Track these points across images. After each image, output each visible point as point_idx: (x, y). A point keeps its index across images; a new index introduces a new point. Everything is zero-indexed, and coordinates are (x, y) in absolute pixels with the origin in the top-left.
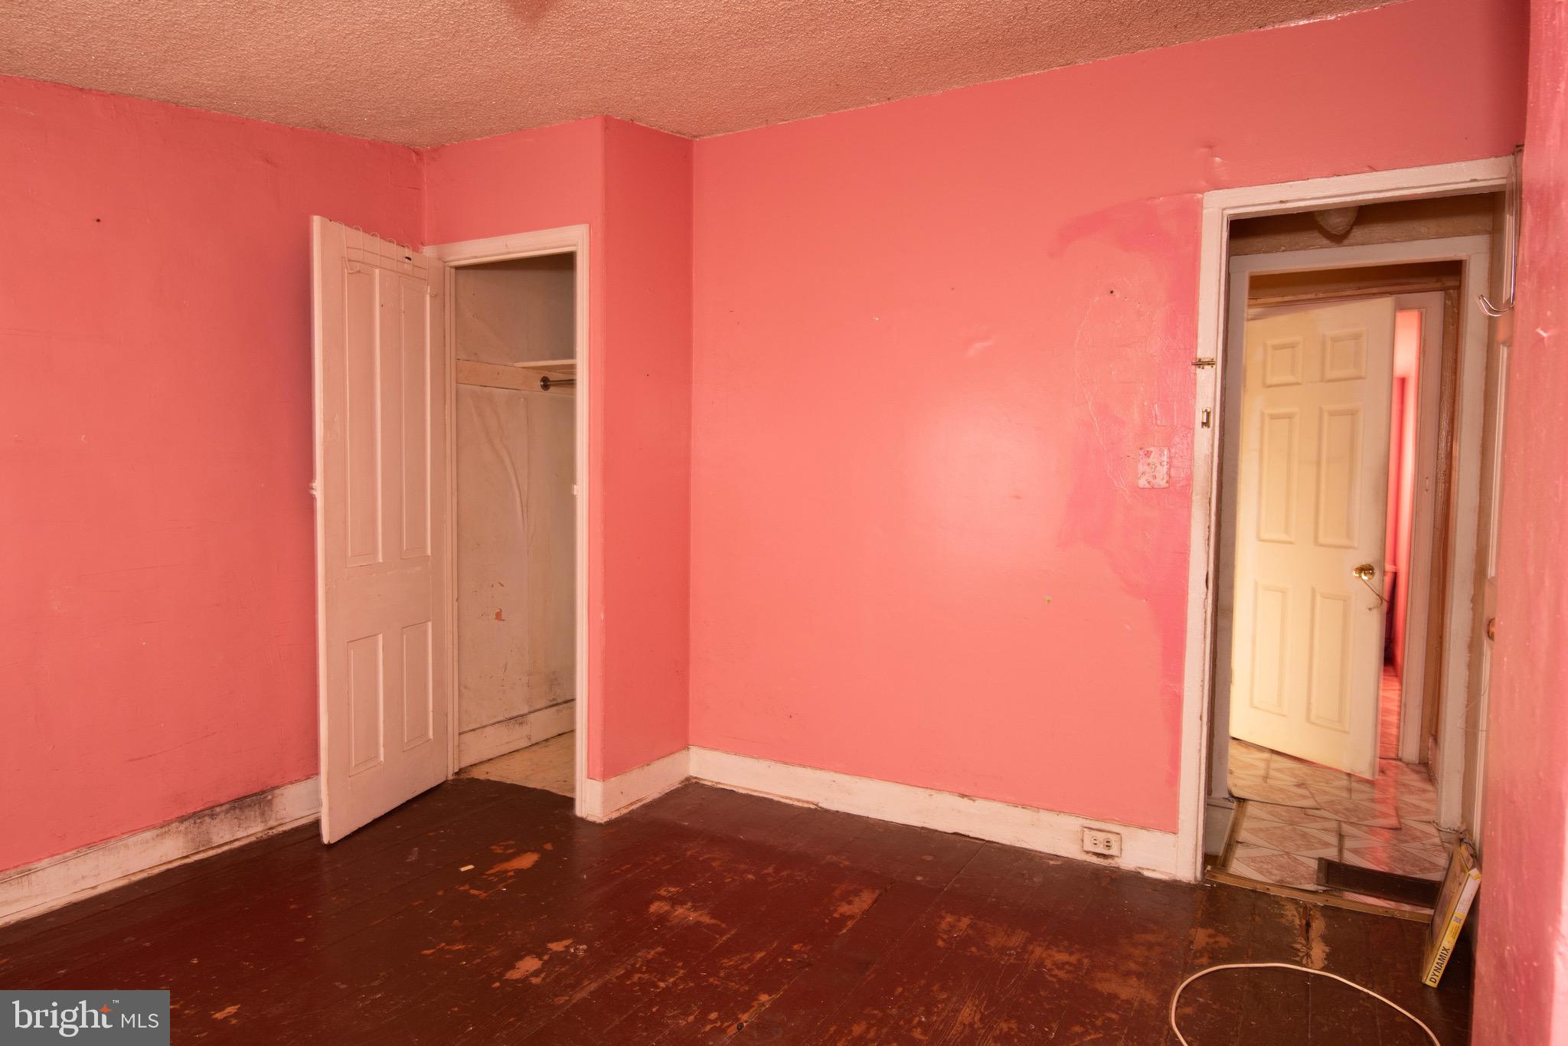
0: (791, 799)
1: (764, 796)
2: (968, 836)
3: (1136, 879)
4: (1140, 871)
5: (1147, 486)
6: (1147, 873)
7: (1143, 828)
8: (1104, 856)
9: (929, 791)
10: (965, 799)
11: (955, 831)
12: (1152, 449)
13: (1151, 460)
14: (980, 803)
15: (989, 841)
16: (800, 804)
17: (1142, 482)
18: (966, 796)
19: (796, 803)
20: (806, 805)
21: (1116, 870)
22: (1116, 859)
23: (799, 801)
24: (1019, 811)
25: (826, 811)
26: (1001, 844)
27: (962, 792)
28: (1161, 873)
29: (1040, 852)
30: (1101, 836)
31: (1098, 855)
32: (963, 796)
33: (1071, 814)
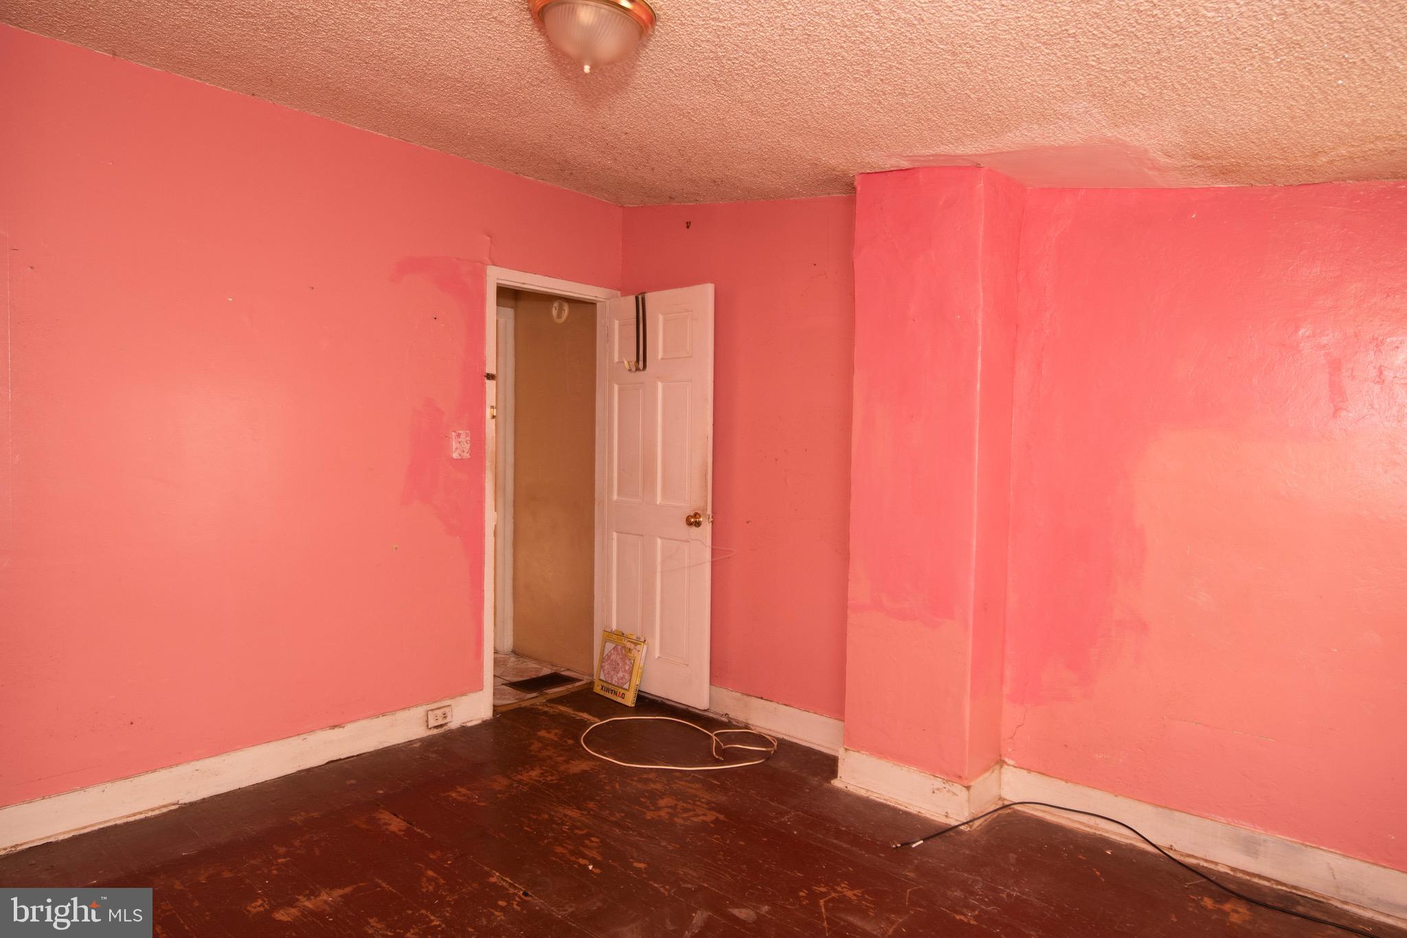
0: (141, 813)
1: (102, 826)
2: (340, 760)
3: (464, 731)
4: (465, 725)
5: (459, 457)
6: (469, 724)
7: (462, 695)
8: (441, 726)
9: (302, 737)
10: (336, 729)
11: (327, 761)
12: (460, 432)
13: (460, 440)
14: (351, 727)
15: (358, 755)
16: (157, 812)
17: (455, 455)
18: (337, 726)
19: (150, 814)
20: (164, 810)
21: (451, 731)
22: (449, 725)
23: (153, 810)
24: (381, 718)
25: (192, 804)
26: (368, 753)
27: (332, 724)
28: (477, 720)
29: (398, 744)
30: (439, 712)
31: (436, 727)
32: (334, 727)
33: (416, 706)
